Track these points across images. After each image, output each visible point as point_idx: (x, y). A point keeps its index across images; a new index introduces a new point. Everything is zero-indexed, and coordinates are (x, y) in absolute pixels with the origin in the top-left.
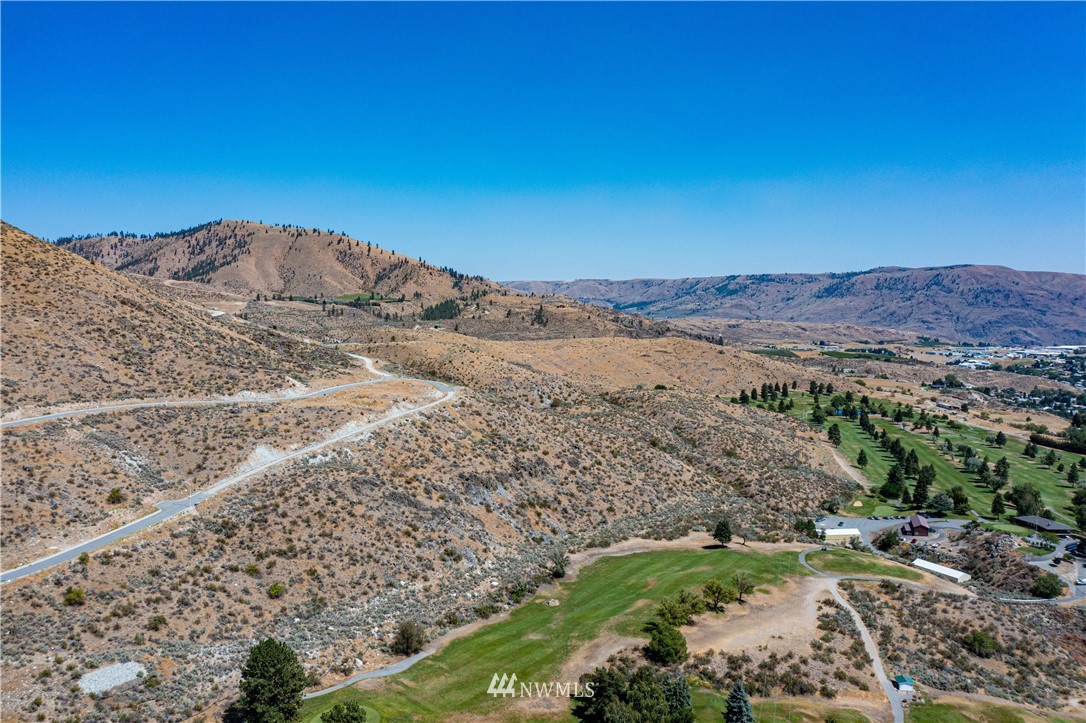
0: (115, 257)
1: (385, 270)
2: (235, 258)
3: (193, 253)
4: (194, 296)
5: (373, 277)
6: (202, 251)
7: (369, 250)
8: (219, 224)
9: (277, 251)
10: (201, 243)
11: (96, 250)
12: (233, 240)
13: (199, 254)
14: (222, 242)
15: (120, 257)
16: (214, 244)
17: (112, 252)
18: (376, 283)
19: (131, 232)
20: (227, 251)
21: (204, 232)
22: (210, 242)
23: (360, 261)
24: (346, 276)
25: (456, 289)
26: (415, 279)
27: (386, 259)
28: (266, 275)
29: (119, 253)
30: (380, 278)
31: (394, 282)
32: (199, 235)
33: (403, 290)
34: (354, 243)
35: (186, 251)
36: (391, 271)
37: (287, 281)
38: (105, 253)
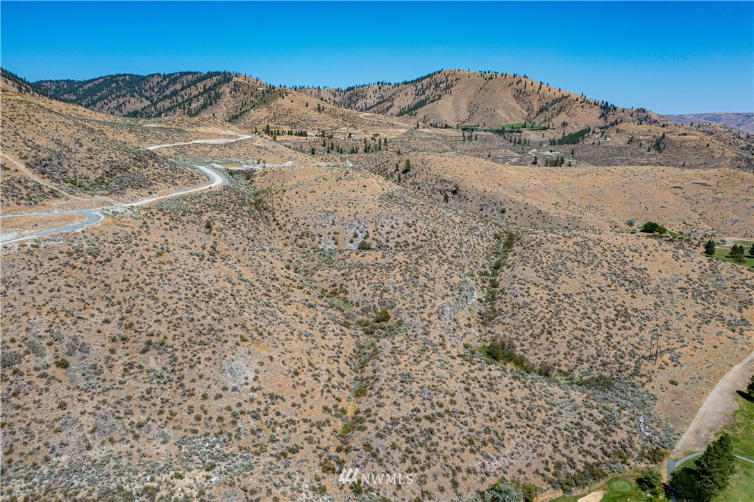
0: (374, 98)
1: (547, 104)
2: (440, 97)
3: (417, 95)
4: (373, 125)
5: (536, 109)
6: (424, 93)
7: (540, 88)
8: (439, 72)
9: (471, 91)
10: (424, 88)
11: (364, 94)
12: (445, 84)
13: (421, 95)
14: (437, 86)
15: (377, 98)
16: (433, 87)
17: (373, 95)
18: (538, 114)
19: (388, 82)
20: (439, 92)
21: (428, 79)
22: (430, 86)
23: (530, 98)
24: (515, 109)
25: (602, 119)
26: (567, 111)
27: (550, 96)
28: (457, 109)
29: (377, 96)
30: (541, 110)
31: (550, 114)
32: (424, 82)
33: (554, 120)
34: (529, 83)
35: (414, 93)
36: (552, 104)
37: (471, 113)
38: (368, 96)
